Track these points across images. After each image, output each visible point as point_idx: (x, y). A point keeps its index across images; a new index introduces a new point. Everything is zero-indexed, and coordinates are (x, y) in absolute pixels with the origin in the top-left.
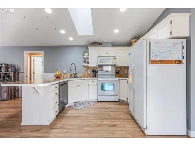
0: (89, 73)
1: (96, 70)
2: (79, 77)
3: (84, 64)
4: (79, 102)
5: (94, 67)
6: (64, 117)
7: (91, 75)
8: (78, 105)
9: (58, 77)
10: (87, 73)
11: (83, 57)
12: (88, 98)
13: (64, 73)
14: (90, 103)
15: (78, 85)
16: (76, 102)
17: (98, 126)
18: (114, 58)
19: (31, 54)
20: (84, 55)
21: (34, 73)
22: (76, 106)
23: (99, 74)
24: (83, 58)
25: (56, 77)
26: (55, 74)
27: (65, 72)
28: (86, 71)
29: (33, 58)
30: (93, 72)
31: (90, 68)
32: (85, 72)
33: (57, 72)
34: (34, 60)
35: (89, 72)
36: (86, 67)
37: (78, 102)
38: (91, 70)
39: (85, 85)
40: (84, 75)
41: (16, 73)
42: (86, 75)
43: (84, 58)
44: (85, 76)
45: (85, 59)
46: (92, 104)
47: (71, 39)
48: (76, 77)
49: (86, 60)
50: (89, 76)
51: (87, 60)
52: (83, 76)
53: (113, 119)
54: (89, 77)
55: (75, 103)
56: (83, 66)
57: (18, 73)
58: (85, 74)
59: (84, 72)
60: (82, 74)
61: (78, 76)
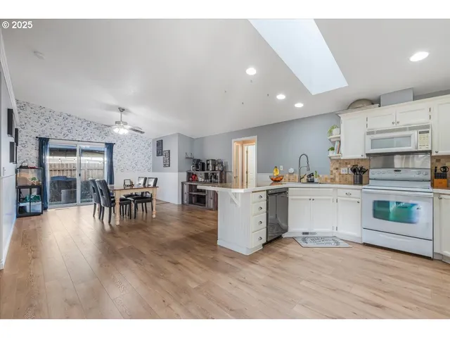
0: (344, 173)
1: (361, 168)
2: (317, 183)
3: (332, 154)
4: (315, 233)
5: (359, 159)
6: (274, 251)
7: (351, 178)
8: (308, 240)
9: (275, 181)
10: (340, 174)
11: (329, 138)
12: (335, 231)
13: (290, 174)
14: (340, 241)
15: (312, 198)
16: (307, 233)
17: (334, 290)
18: (420, 133)
19: (244, 142)
20: (331, 132)
21: (247, 173)
22: (304, 240)
23: (371, 176)
24: (330, 140)
25: (272, 179)
26: (271, 174)
27: (291, 170)
28: (337, 169)
29: (245, 148)
30: (354, 171)
31: (346, 162)
32: (335, 171)
33: (275, 171)
34: (247, 152)
35: (344, 170)
36: (338, 160)
37: (311, 233)
38: (349, 166)
39: (329, 199)
40: (331, 179)
41: (224, 172)
42: (337, 179)
43: (332, 140)
44: (333, 181)
45: (334, 143)
46: (343, 244)
47: (299, 105)
48: (312, 182)
49: (335, 145)
50: (344, 181)
51: (337, 144)
52: (329, 181)
53: (385, 292)
54: (344, 184)
55: (304, 233)
56: (330, 158)
57: (226, 172)
58: (335, 176)
59: (332, 171)
60: (326, 176)
61: (316, 180)
